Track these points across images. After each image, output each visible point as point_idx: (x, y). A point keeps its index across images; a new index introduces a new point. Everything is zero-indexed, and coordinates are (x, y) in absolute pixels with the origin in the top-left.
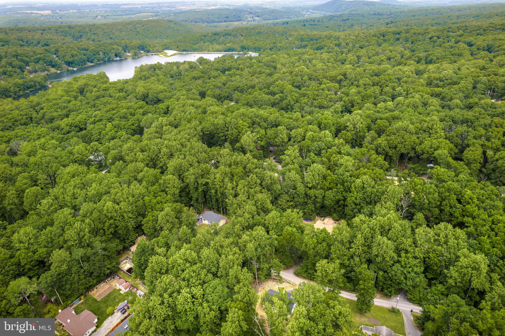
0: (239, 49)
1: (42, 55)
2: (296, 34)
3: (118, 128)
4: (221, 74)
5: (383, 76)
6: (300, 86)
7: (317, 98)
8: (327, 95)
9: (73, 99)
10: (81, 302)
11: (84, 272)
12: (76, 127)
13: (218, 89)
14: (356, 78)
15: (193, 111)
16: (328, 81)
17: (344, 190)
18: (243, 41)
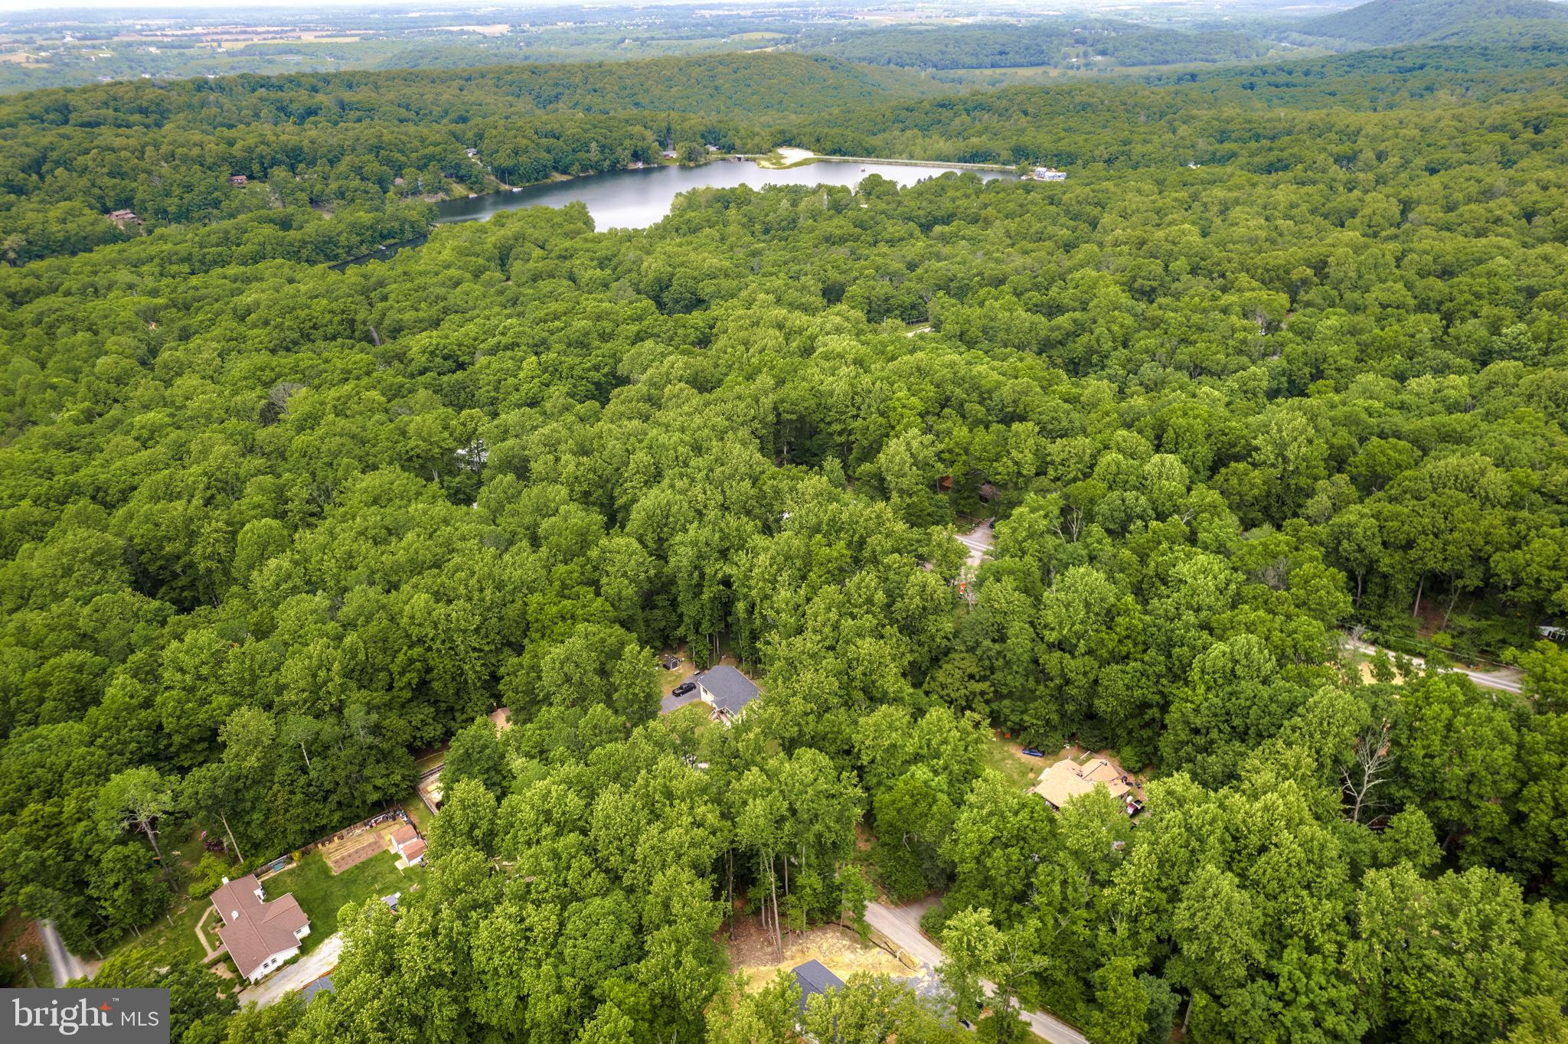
0: (1005, 154)
1: (438, 149)
2: (1204, 114)
3: (554, 372)
4: (917, 232)
5: (1468, 280)
6: (1153, 290)
7: (1195, 337)
8: (1234, 331)
9: (468, 275)
10: (290, 866)
11: (310, 785)
12: (445, 358)
13: (887, 282)
14: (1360, 277)
15: (771, 343)
16: (1255, 284)
17: (1170, 669)
18: (1023, 130)
